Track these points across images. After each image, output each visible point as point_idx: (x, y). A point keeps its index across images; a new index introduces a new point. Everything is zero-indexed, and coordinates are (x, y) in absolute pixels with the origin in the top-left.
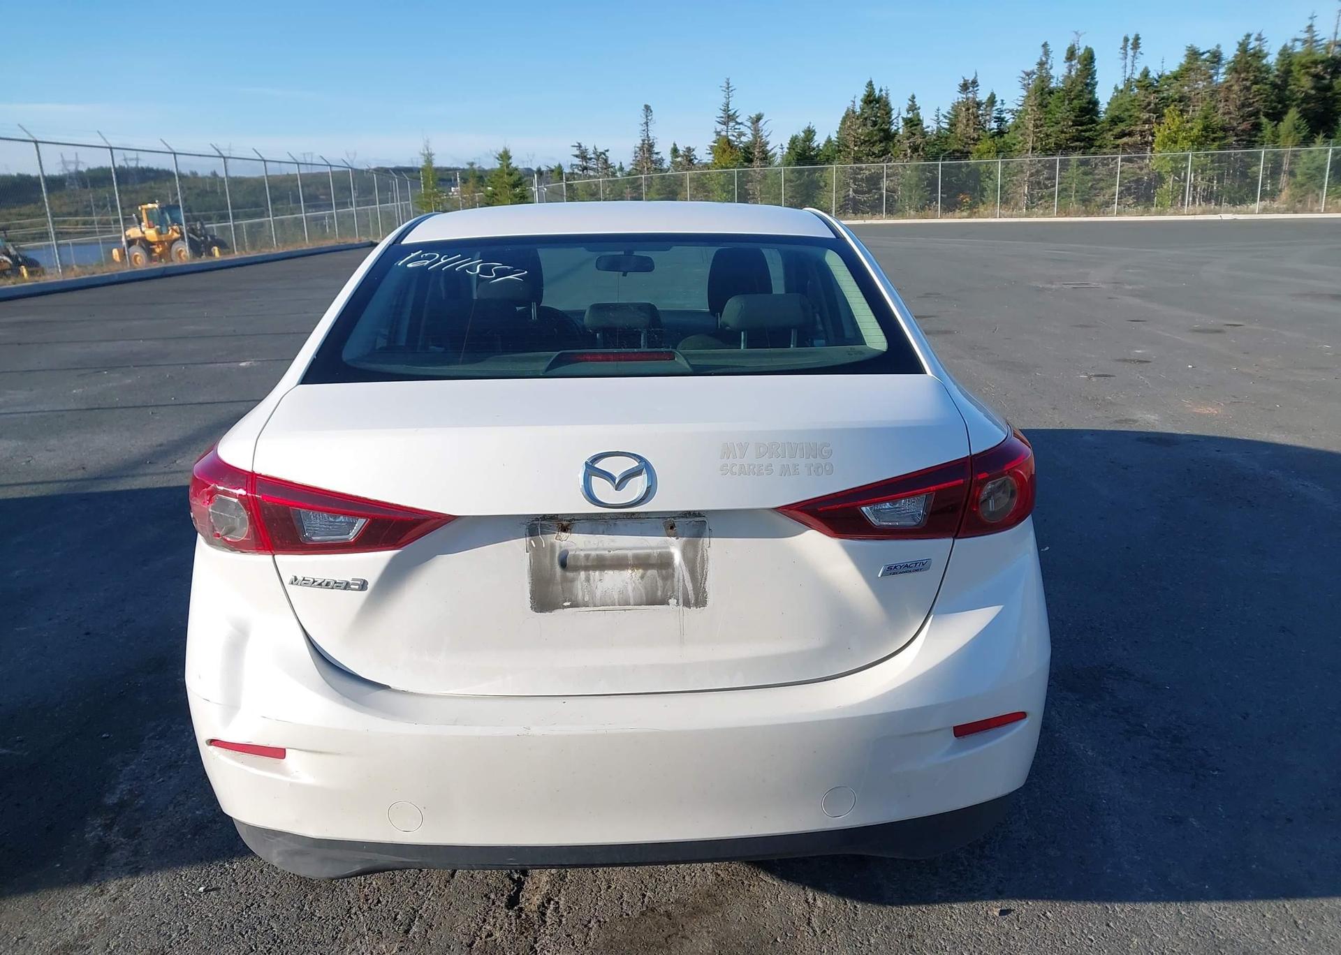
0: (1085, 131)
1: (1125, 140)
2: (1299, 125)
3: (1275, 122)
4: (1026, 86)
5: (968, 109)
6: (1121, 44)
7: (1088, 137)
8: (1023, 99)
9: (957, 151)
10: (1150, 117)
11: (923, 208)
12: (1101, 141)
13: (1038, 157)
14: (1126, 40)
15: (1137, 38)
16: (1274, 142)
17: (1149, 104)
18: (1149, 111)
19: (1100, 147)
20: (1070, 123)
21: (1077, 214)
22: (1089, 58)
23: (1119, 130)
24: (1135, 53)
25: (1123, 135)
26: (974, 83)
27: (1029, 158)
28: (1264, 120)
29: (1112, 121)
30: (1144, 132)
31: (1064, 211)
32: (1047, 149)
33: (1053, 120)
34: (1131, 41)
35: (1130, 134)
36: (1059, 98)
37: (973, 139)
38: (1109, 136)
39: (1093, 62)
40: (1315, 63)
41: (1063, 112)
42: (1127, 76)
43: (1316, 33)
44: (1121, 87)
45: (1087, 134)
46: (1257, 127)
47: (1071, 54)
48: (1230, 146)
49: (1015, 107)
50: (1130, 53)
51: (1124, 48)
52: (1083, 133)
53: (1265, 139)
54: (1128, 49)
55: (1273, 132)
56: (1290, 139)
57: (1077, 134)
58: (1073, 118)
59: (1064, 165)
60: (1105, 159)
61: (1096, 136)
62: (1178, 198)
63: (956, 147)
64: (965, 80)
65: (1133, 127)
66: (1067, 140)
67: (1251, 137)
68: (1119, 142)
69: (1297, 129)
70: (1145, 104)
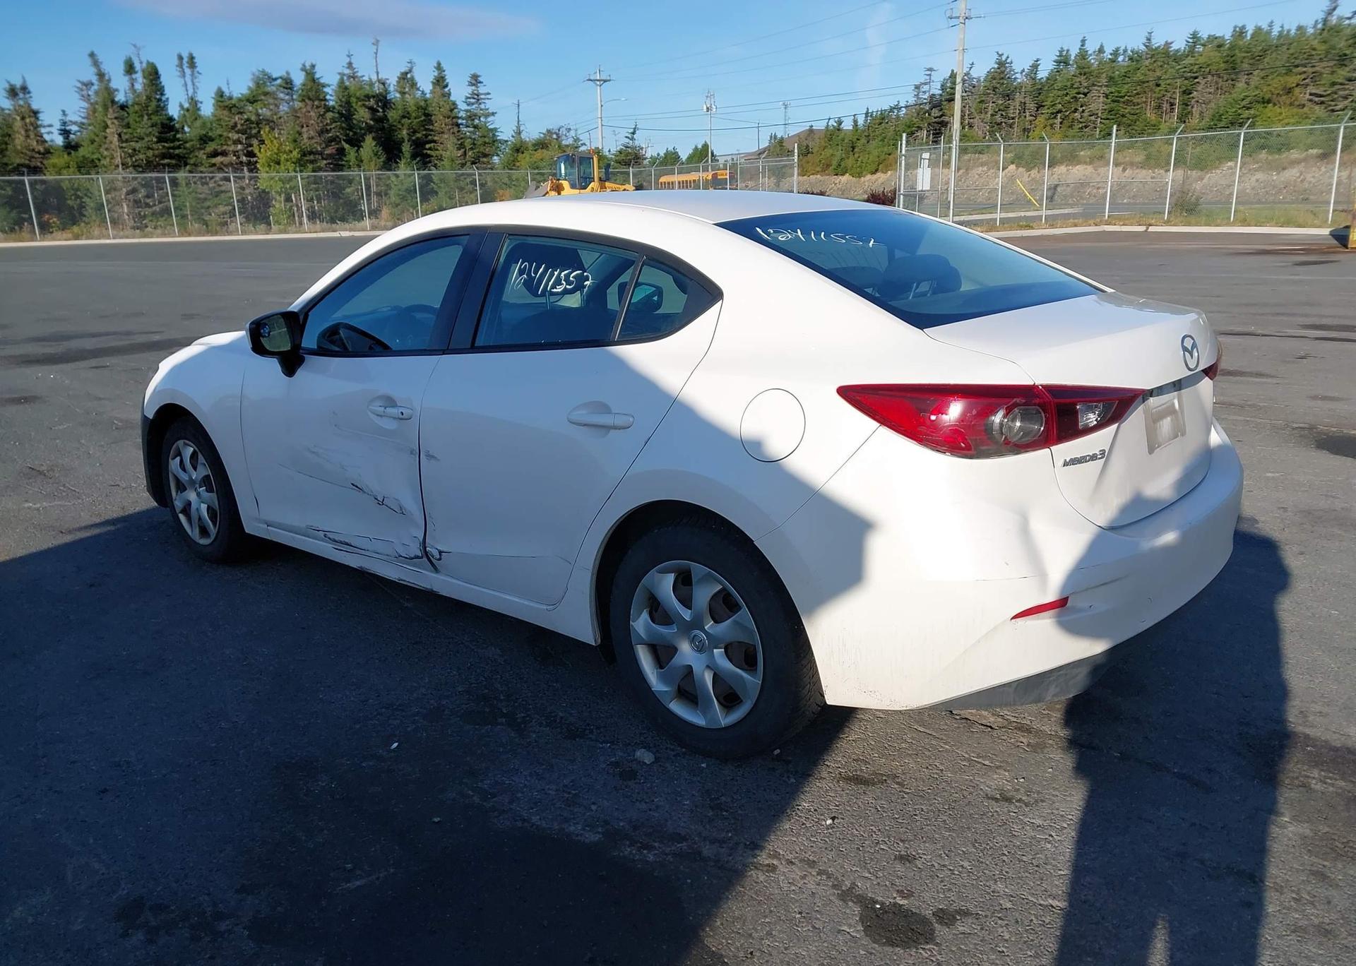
0: (173, 148)
1: (219, 159)
2: (377, 152)
3: (356, 148)
4: (86, 98)
5: (23, 118)
6: (176, 62)
7: (177, 155)
8: (85, 111)
9: (22, 165)
10: (239, 138)
11: (12, 230)
12: (194, 159)
13: (131, 173)
14: (180, 58)
15: (192, 58)
16: (359, 166)
17: (236, 124)
18: (238, 132)
19: (195, 165)
20: (155, 139)
21: (199, 234)
22: (153, 75)
23: (212, 149)
24: (193, 72)
25: (215, 154)
26: (24, 89)
27: (120, 175)
28: (347, 146)
29: (201, 139)
30: (237, 152)
31: (184, 231)
32: (138, 166)
33: (135, 135)
34: (185, 60)
35: (224, 154)
36: (136, 113)
37: (39, 153)
38: (201, 155)
39: (159, 78)
40: (368, 97)
41: (143, 127)
42: (190, 95)
43: (355, 70)
44: (186, 105)
45: (177, 151)
46: (341, 152)
47: (130, 69)
48: (320, 169)
49: (79, 119)
50: (188, 71)
51: (181, 65)
52: (172, 151)
53: (351, 164)
54: (184, 67)
55: (356, 157)
56: (373, 164)
57: (164, 151)
58: (157, 134)
59: (174, 183)
60: (202, 178)
61: (187, 153)
62: (292, 218)
63: (18, 161)
64: (11, 85)
65: (225, 147)
66: (156, 157)
67: (338, 162)
68: (214, 160)
69: (376, 155)
70: (231, 124)
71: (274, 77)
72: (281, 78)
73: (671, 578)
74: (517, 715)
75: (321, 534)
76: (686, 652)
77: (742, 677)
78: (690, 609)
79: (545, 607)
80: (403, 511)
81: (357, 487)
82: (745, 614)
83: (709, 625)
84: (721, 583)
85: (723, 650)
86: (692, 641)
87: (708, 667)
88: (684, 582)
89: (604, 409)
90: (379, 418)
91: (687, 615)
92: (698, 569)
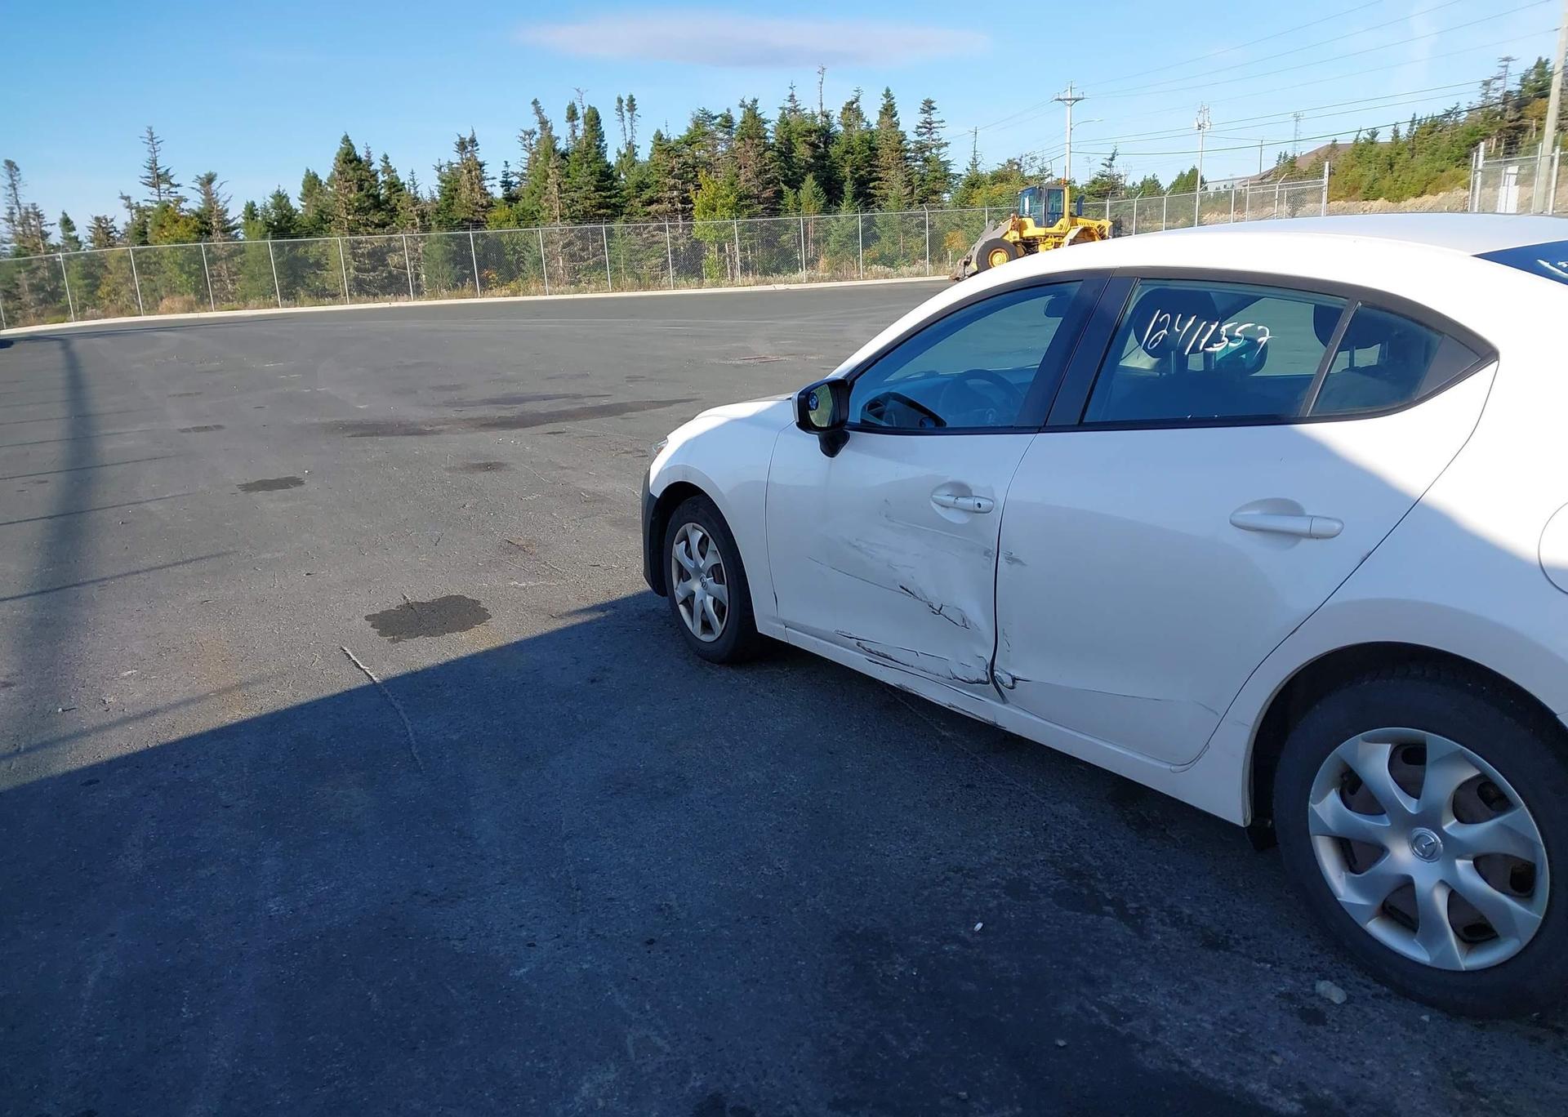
0: (610, 197)
1: (654, 207)
2: (818, 193)
3: (795, 190)
4: (528, 148)
5: (470, 172)
6: (616, 104)
7: (614, 204)
8: (526, 161)
9: (466, 220)
10: (675, 183)
11: (455, 286)
12: (630, 208)
13: (568, 225)
14: (620, 101)
15: (632, 100)
16: (797, 210)
17: (673, 168)
18: (674, 177)
19: (630, 214)
20: (593, 189)
21: (631, 289)
22: (594, 120)
23: (648, 196)
24: (632, 115)
25: (650, 202)
26: (473, 141)
27: (558, 227)
28: (785, 188)
29: (638, 186)
30: (673, 198)
31: (618, 287)
32: (575, 217)
33: (574, 184)
34: (625, 102)
35: (659, 201)
36: (576, 161)
37: (482, 206)
38: (637, 203)
39: (600, 123)
40: (810, 132)
41: (583, 176)
42: (628, 140)
43: (797, 103)
44: (624, 151)
45: (613, 201)
46: (779, 194)
47: (572, 115)
48: (755, 215)
49: (521, 170)
50: (627, 115)
51: (620, 109)
52: (608, 200)
53: (788, 207)
54: (624, 110)
55: (795, 200)
56: (812, 207)
57: (601, 200)
58: (595, 183)
59: (610, 234)
60: (636, 228)
61: (623, 202)
62: (724, 271)
63: (463, 215)
64: (461, 139)
65: (661, 194)
66: (593, 207)
67: (774, 206)
68: (649, 209)
69: (816, 196)
70: (668, 168)
71: (714, 115)
72: (721, 115)
73: (1387, 749)
74: (1127, 903)
75: (855, 642)
76: (1402, 856)
77: (1505, 906)
78: (1418, 797)
79: (1168, 767)
80: (965, 624)
81: (907, 590)
82: (1522, 816)
83: (1450, 825)
84: (1477, 766)
85: (1472, 862)
86: (1415, 842)
87: (1442, 882)
88: (1409, 759)
89: (1294, 509)
90: (943, 509)
91: (1411, 806)
92: (1437, 743)
